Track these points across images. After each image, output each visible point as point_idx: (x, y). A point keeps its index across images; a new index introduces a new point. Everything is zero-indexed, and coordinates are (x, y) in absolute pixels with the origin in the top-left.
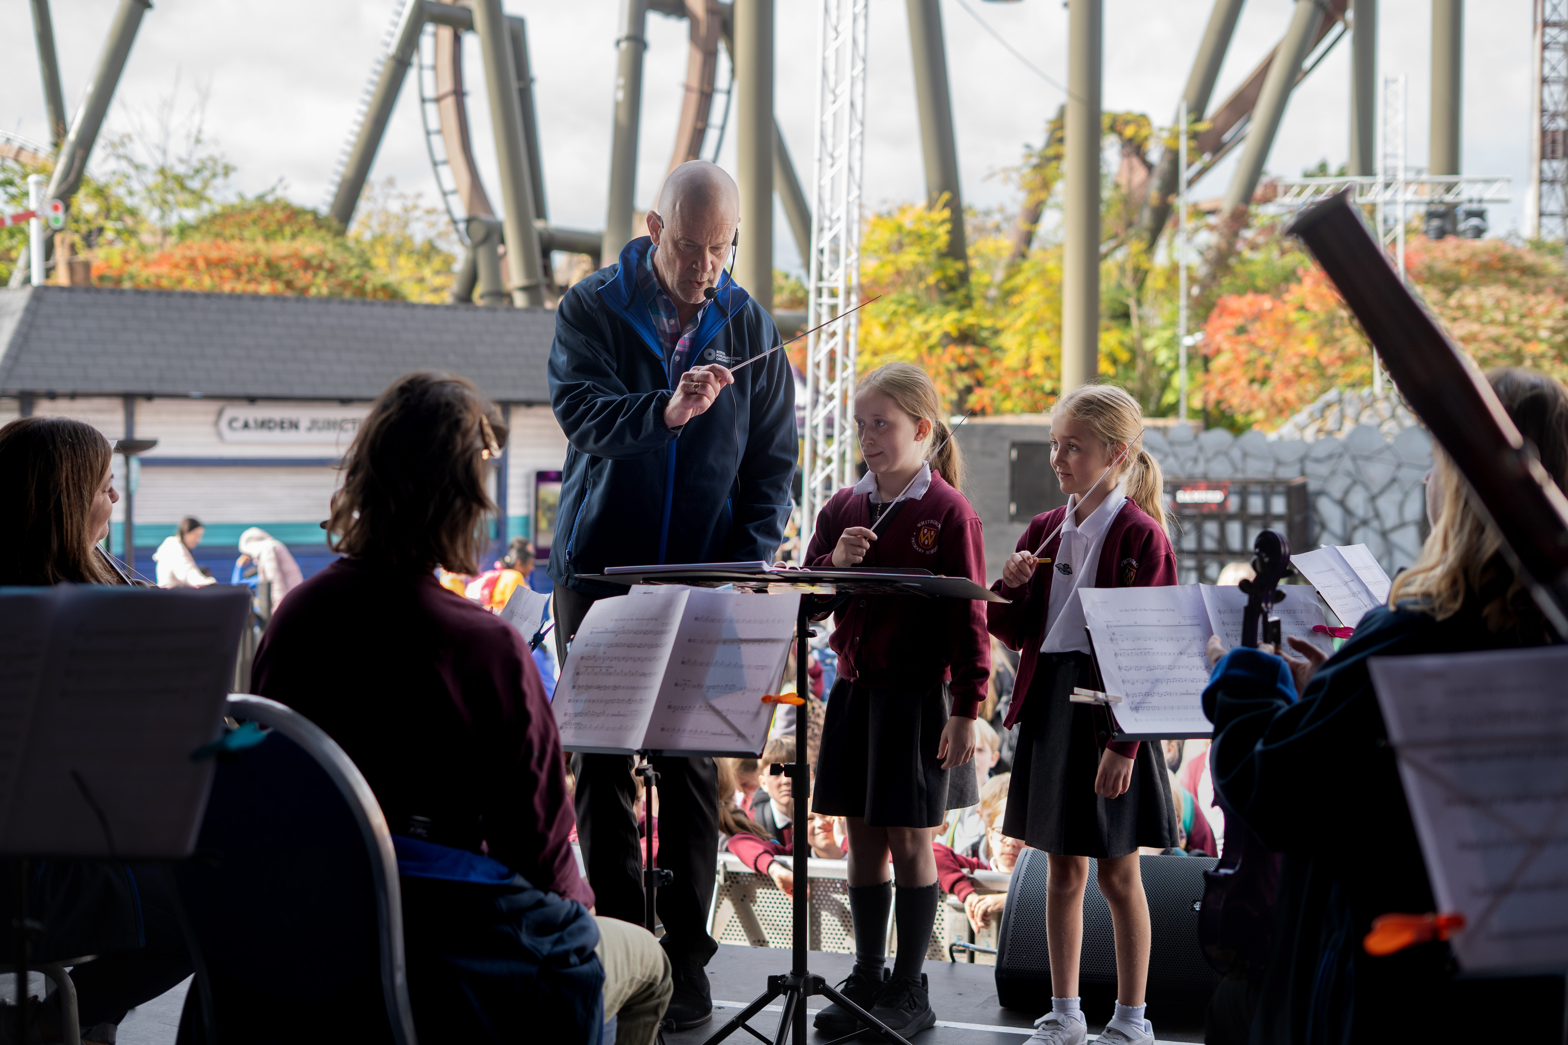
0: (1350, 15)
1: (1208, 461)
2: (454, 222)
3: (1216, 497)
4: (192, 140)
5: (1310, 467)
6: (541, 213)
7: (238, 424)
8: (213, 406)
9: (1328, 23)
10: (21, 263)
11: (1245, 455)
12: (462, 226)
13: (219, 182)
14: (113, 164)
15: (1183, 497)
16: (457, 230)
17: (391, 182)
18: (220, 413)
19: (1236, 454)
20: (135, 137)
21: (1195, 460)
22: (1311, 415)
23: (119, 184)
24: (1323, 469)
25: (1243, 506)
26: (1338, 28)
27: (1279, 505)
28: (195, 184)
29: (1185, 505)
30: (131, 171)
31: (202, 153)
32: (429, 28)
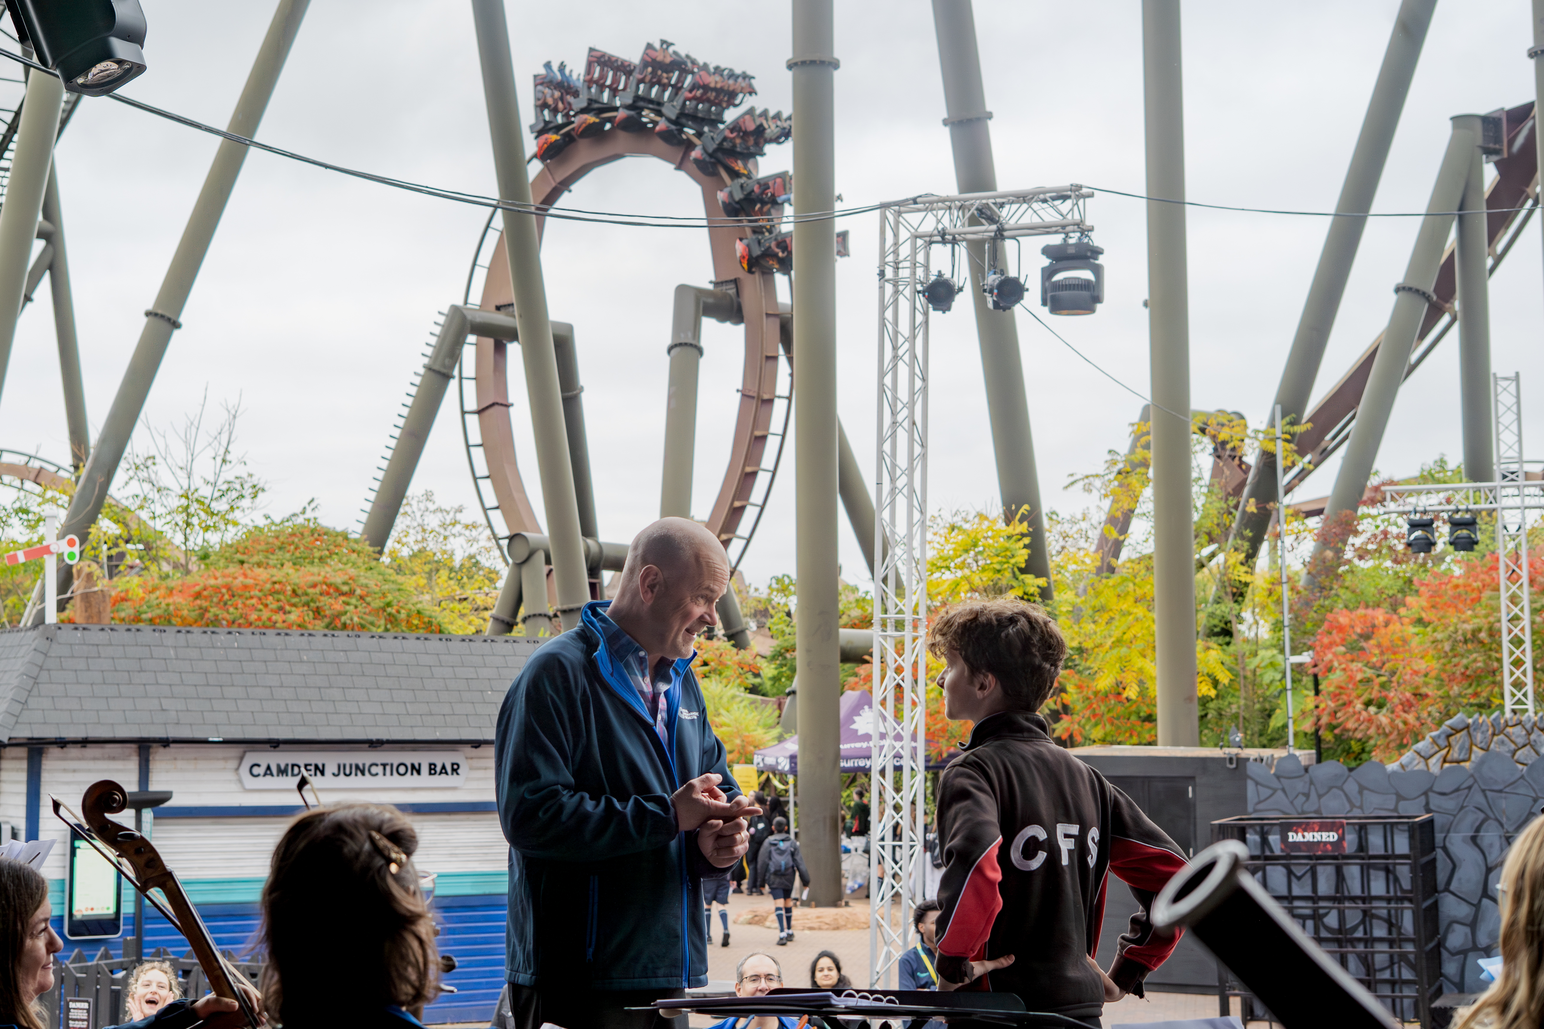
0: (1457, 305)
1: (1320, 796)
2: (497, 539)
3: (1331, 837)
4: (219, 460)
5: (1436, 801)
6: (588, 530)
7: (261, 770)
8: (235, 751)
9: (1435, 313)
10: (35, 594)
11: (1362, 789)
12: (505, 543)
13: (246, 503)
14: (135, 487)
15: (1294, 837)
16: (500, 548)
17: (428, 496)
18: (241, 759)
19: (1351, 787)
20: (158, 460)
21: (1307, 796)
22: (1434, 741)
23: (141, 507)
24: (1449, 804)
25: (1362, 846)
26: (1446, 319)
27: (1402, 844)
28: (221, 506)
29: (1296, 845)
30: (153, 495)
31: (229, 473)
32: (472, 338)
